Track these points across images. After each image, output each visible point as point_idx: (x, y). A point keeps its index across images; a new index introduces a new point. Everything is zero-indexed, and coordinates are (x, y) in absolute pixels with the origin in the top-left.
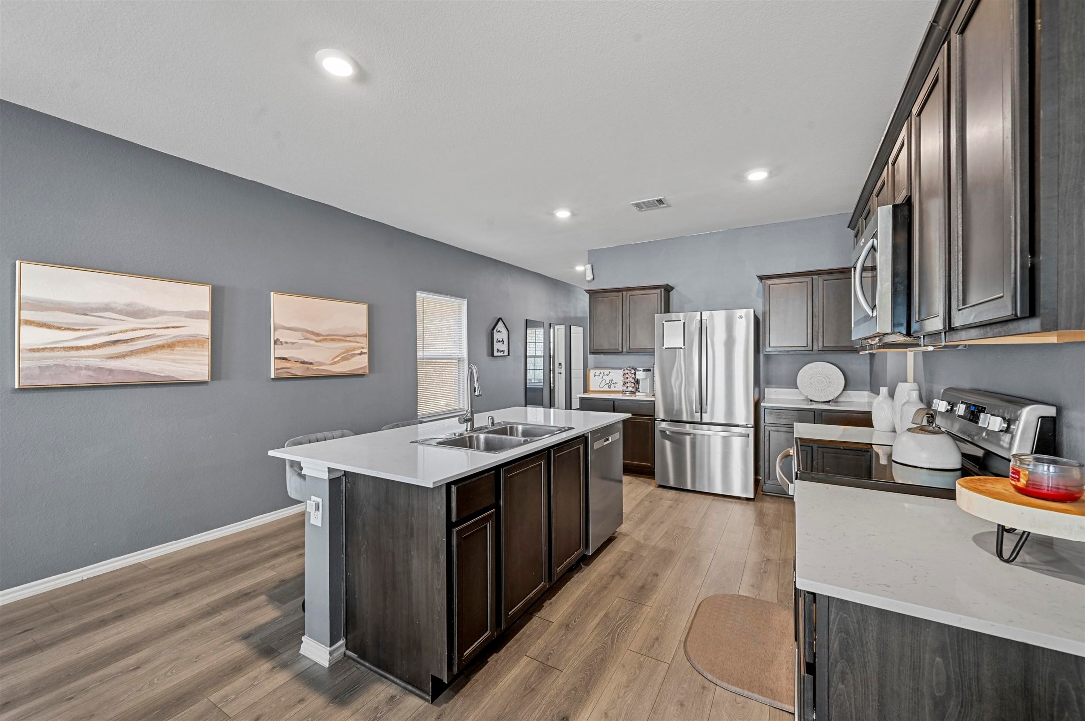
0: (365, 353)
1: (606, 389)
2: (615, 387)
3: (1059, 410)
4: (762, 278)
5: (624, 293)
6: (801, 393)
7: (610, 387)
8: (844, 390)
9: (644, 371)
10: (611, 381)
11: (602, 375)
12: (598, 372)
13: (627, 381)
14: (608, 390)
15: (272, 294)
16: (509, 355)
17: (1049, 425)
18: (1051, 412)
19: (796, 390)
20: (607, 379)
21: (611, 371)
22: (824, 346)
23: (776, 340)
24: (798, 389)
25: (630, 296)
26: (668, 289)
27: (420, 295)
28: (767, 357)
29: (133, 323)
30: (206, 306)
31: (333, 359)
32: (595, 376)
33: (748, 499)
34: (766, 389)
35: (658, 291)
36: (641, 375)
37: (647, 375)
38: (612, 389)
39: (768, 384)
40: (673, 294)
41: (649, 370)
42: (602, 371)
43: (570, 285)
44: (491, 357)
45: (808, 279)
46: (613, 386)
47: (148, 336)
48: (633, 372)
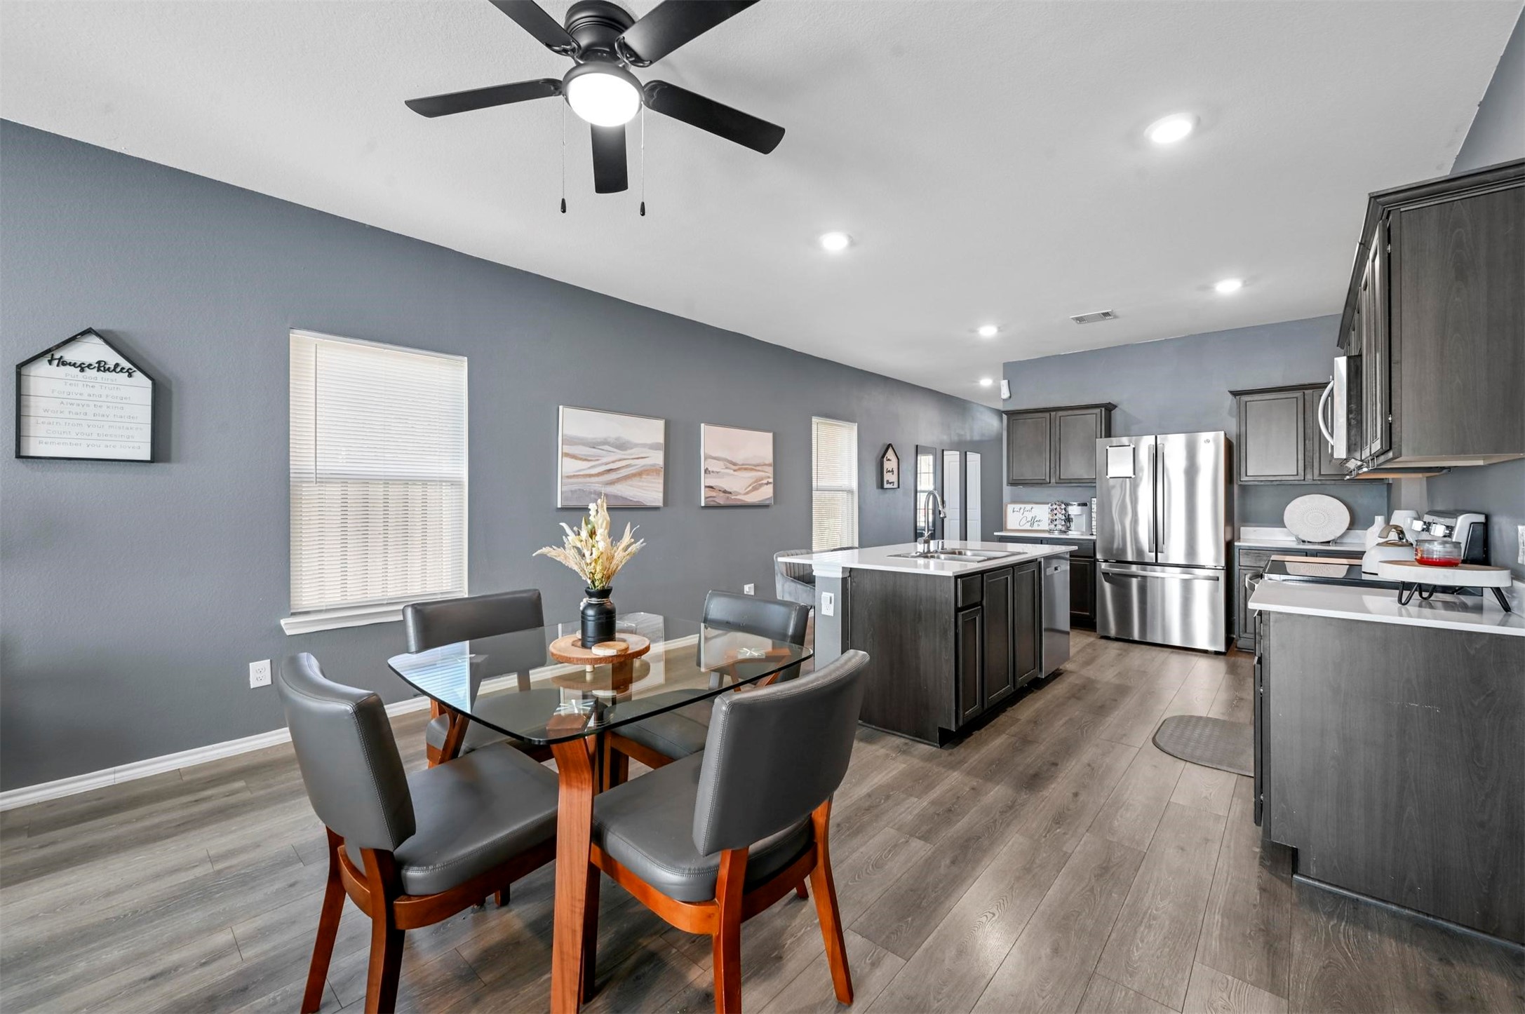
0: (770, 483)
1: (1027, 527)
2: (1039, 525)
3: (1487, 517)
4: (1235, 394)
5: (1053, 414)
6: (1291, 534)
7: (1032, 525)
8: (1349, 529)
9: (1079, 505)
10: (1033, 518)
11: (1022, 511)
12: (1017, 507)
13: (1055, 517)
14: (1031, 528)
15: (702, 425)
16: (899, 487)
17: (1480, 529)
18: (1481, 519)
19: (1285, 529)
20: (1029, 516)
21: (1034, 506)
22: (1320, 474)
23: (1256, 467)
24: (1285, 527)
25: (1060, 417)
26: (1109, 408)
27: (815, 420)
28: (1245, 489)
29: (620, 454)
31: (746, 489)
32: (1013, 511)
33: (1217, 653)
34: (1242, 528)
35: (1098, 411)
36: (1074, 510)
37: (1082, 511)
38: (1035, 527)
39: (1246, 521)
40: (1116, 414)
41: (1085, 505)
42: (1023, 506)
43: (964, 401)
44: (880, 490)
45: (1299, 394)
46: (1036, 524)
47: (627, 466)
48: (1063, 506)
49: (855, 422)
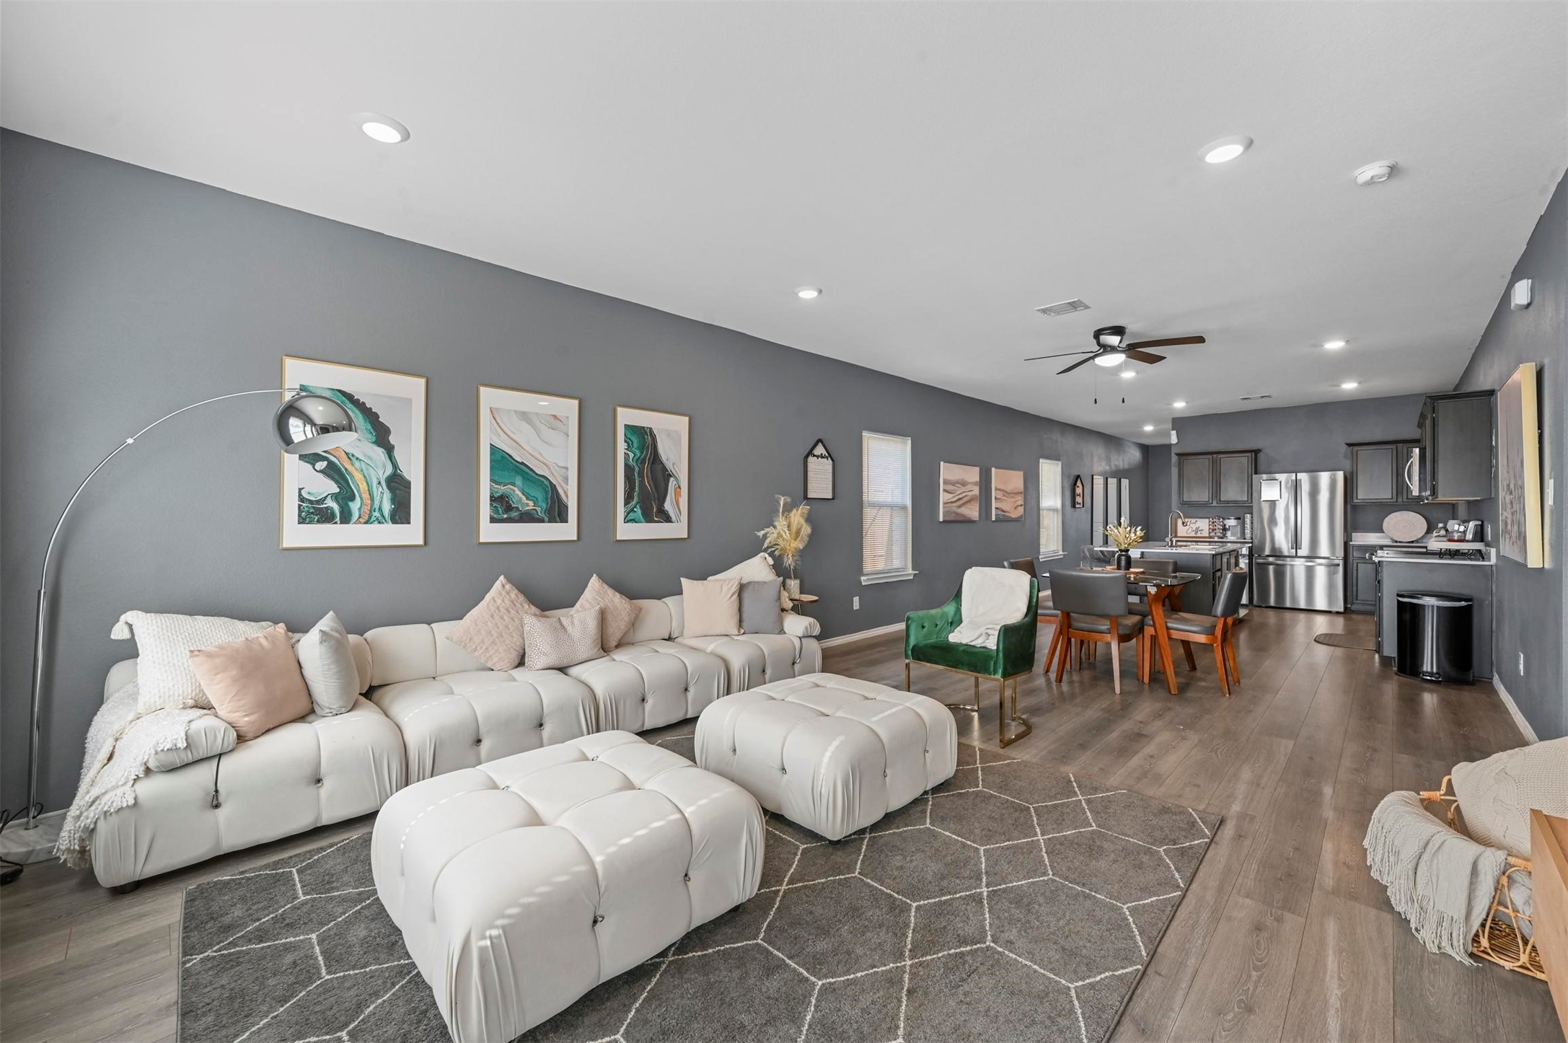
1: (1193, 534)
2: (1201, 533)
3: (1482, 522)
4: (1349, 445)
5: (1215, 456)
6: (1388, 537)
7: (1196, 533)
8: (1426, 533)
9: (1235, 519)
10: (1197, 528)
13: (1215, 527)
14: (1195, 536)
15: (993, 468)
16: (1083, 506)
17: (1479, 527)
18: (1480, 523)
19: (1383, 534)
20: (1194, 527)
21: (1198, 520)
22: (1407, 498)
23: (1362, 494)
24: (1384, 532)
25: (1220, 458)
26: (1256, 452)
27: (1040, 461)
28: (1355, 507)
29: (963, 489)
30: (977, 478)
31: (1012, 509)
33: (1338, 613)
34: (1353, 534)
35: (1249, 454)
36: (1231, 522)
37: (1238, 523)
38: (1199, 535)
39: (1356, 529)
40: (1261, 456)
41: (1239, 519)
42: (1189, 520)
44: (1073, 509)
45: (1393, 446)
46: (1199, 532)
47: (966, 496)
48: (1221, 520)
49: (1059, 460)
